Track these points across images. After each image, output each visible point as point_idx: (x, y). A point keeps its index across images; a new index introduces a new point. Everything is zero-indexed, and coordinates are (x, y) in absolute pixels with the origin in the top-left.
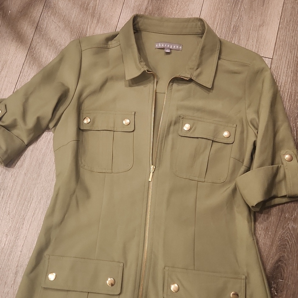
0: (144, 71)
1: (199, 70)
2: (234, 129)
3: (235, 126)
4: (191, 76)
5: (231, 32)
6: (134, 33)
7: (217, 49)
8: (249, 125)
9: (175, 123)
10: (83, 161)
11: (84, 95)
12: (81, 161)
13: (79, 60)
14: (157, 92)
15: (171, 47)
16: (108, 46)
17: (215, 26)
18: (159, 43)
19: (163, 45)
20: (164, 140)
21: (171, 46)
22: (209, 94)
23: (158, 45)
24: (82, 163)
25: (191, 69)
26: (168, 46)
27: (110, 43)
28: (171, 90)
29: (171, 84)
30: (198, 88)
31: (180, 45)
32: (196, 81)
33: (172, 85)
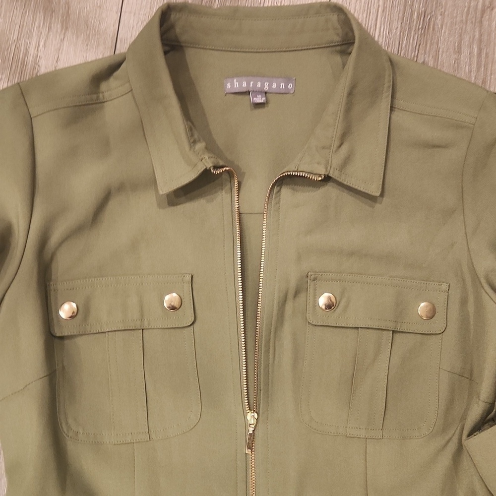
0: (206, 168)
1: (345, 147)
2: (445, 296)
3: (444, 286)
4: (327, 168)
5: (413, 32)
6: (166, 53)
7: (386, 85)
8: (482, 287)
9: (297, 293)
10: (70, 421)
11: (54, 239)
12: (67, 423)
13: (27, 144)
14: (241, 211)
15: (266, 88)
16: (101, 95)
17: (373, 17)
18: (233, 77)
19: (245, 84)
20: (272, 340)
21: (266, 85)
22: (373, 207)
23: (232, 84)
24: (69, 428)
25: (323, 148)
26: (259, 85)
27: (104, 86)
28: (277, 206)
29: (276, 190)
30: (346, 197)
31: (288, 80)
32: (341, 180)
33: (279, 191)
